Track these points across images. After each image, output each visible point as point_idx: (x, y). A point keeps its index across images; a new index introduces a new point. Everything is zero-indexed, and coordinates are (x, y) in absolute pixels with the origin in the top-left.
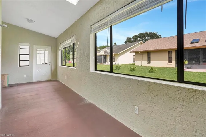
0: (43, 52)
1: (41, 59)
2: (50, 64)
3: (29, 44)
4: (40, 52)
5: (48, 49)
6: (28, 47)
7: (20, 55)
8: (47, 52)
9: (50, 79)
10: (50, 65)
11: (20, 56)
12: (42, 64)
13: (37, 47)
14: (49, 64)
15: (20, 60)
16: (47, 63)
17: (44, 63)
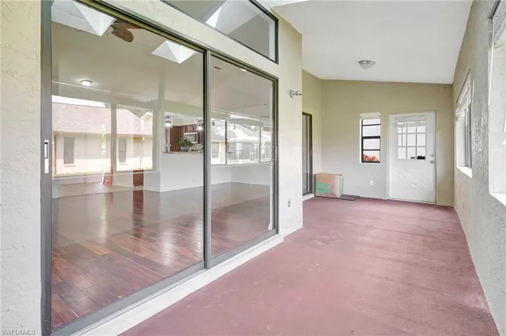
0: (412, 129)
1: (407, 147)
2: (432, 159)
3: (379, 114)
4: (404, 129)
5: (426, 120)
6: (378, 121)
7: (363, 138)
8: (422, 129)
9: (432, 200)
10: (431, 162)
11: (364, 140)
12: (409, 158)
13: (396, 119)
14: (429, 158)
15: (364, 148)
16: (423, 158)
17: (414, 156)
